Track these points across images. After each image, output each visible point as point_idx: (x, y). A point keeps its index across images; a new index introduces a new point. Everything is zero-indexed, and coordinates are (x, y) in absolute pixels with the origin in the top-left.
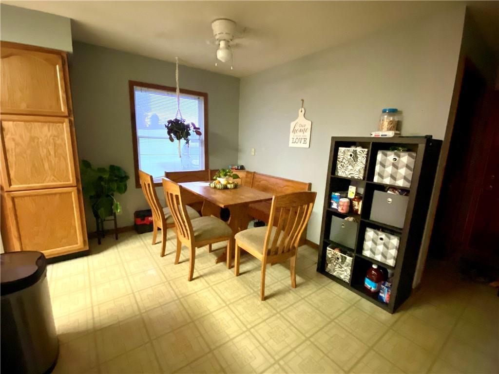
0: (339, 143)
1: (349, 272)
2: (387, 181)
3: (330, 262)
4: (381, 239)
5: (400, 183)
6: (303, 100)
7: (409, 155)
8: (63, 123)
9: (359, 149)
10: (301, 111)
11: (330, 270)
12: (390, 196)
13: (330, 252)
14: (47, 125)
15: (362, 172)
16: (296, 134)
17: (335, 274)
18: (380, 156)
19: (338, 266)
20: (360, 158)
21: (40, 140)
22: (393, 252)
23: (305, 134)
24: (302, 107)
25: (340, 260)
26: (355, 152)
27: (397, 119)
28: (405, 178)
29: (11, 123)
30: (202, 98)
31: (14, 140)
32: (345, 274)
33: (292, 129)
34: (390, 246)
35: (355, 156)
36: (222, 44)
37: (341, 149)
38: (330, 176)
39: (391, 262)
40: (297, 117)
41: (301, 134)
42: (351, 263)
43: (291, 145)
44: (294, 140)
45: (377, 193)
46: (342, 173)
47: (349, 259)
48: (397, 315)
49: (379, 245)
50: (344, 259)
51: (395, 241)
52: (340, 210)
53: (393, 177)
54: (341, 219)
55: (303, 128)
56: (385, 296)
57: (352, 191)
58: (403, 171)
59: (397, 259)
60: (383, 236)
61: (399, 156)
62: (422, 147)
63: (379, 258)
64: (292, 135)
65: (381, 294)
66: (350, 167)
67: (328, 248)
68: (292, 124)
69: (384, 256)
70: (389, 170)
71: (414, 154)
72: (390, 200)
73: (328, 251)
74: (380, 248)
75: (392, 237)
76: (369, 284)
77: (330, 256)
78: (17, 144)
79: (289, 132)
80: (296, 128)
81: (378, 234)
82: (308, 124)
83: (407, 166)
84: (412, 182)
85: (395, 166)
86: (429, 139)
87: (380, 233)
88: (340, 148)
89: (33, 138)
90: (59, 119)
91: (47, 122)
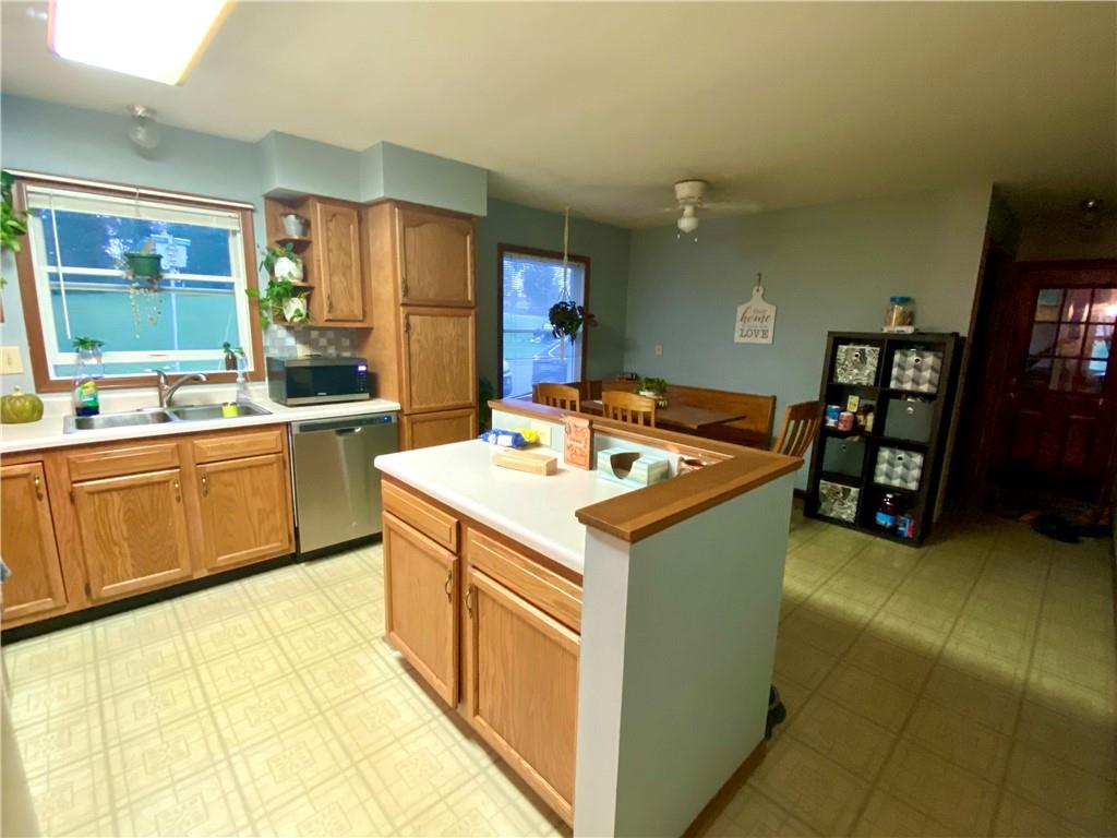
0: (838, 340)
1: (854, 509)
2: (908, 386)
3: (825, 499)
4: (900, 459)
5: (924, 388)
6: (760, 275)
7: (935, 355)
8: (468, 316)
9: (867, 348)
10: (758, 290)
11: (825, 512)
12: (911, 404)
13: (825, 486)
14: (453, 319)
15: (873, 376)
16: (747, 324)
17: (832, 515)
18: (897, 357)
19: (837, 503)
20: (869, 359)
21: (444, 342)
22: (916, 473)
23: (765, 323)
24: (759, 284)
25: (841, 495)
26: (863, 352)
27: (909, 308)
28: (930, 382)
29: (418, 317)
30: (583, 266)
31: (419, 341)
32: (849, 512)
33: (739, 315)
34: (911, 466)
35: (863, 356)
36: (688, 210)
37: (843, 348)
38: (825, 384)
39: (913, 486)
40: (749, 298)
41: (758, 323)
42: (857, 496)
43: (737, 339)
44: (745, 333)
45: (893, 402)
46: (842, 378)
47: (854, 491)
48: (923, 549)
49: (898, 466)
50: (846, 493)
51: (918, 459)
52: (841, 427)
53: (915, 381)
54: (840, 440)
55: (761, 316)
56: (905, 530)
57: (853, 402)
58: (927, 374)
59: (921, 481)
60: (902, 454)
61: (922, 357)
62: (950, 346)
63: (896, 483)
64: (739, 325)
65: (901, 529)
66: (855, 371)
67: (822, 481)
68: (741, 310)
69: (904, 479)
70: (910, 373)
71: (941, 354)
72: (910, 409)
73: (821, 486)
74: (899, 470)
75: (913, 454)
76: (883, 519)
77: (825, 492)
78: (421, 347)
79: (735, 320)
80: (748, 315)
81: (894, 453)
82: (771, 310)
83: (933, 368)
84: (938, 386)
85: (918, 368)
86: (956, 335)
87: (897, 451)
88: (840, 346)
89: (438, 339)
90: (465, 311)
91: (452, 316)
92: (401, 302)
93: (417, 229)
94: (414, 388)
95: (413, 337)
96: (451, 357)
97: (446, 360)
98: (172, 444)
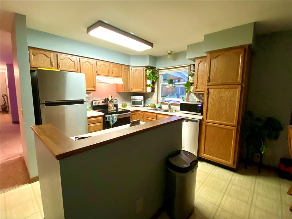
8: (237, 88)
14: (228, 90)
21: (224, 98)
89: (220, 97)
90: (236, 86)
91: (229, 88)
92: (206, 84)
93: (216, 59)
94: (208, 113)
95: (210, 96)
96: (226, 104)
97: (224, 105)
98: (156, 115)
